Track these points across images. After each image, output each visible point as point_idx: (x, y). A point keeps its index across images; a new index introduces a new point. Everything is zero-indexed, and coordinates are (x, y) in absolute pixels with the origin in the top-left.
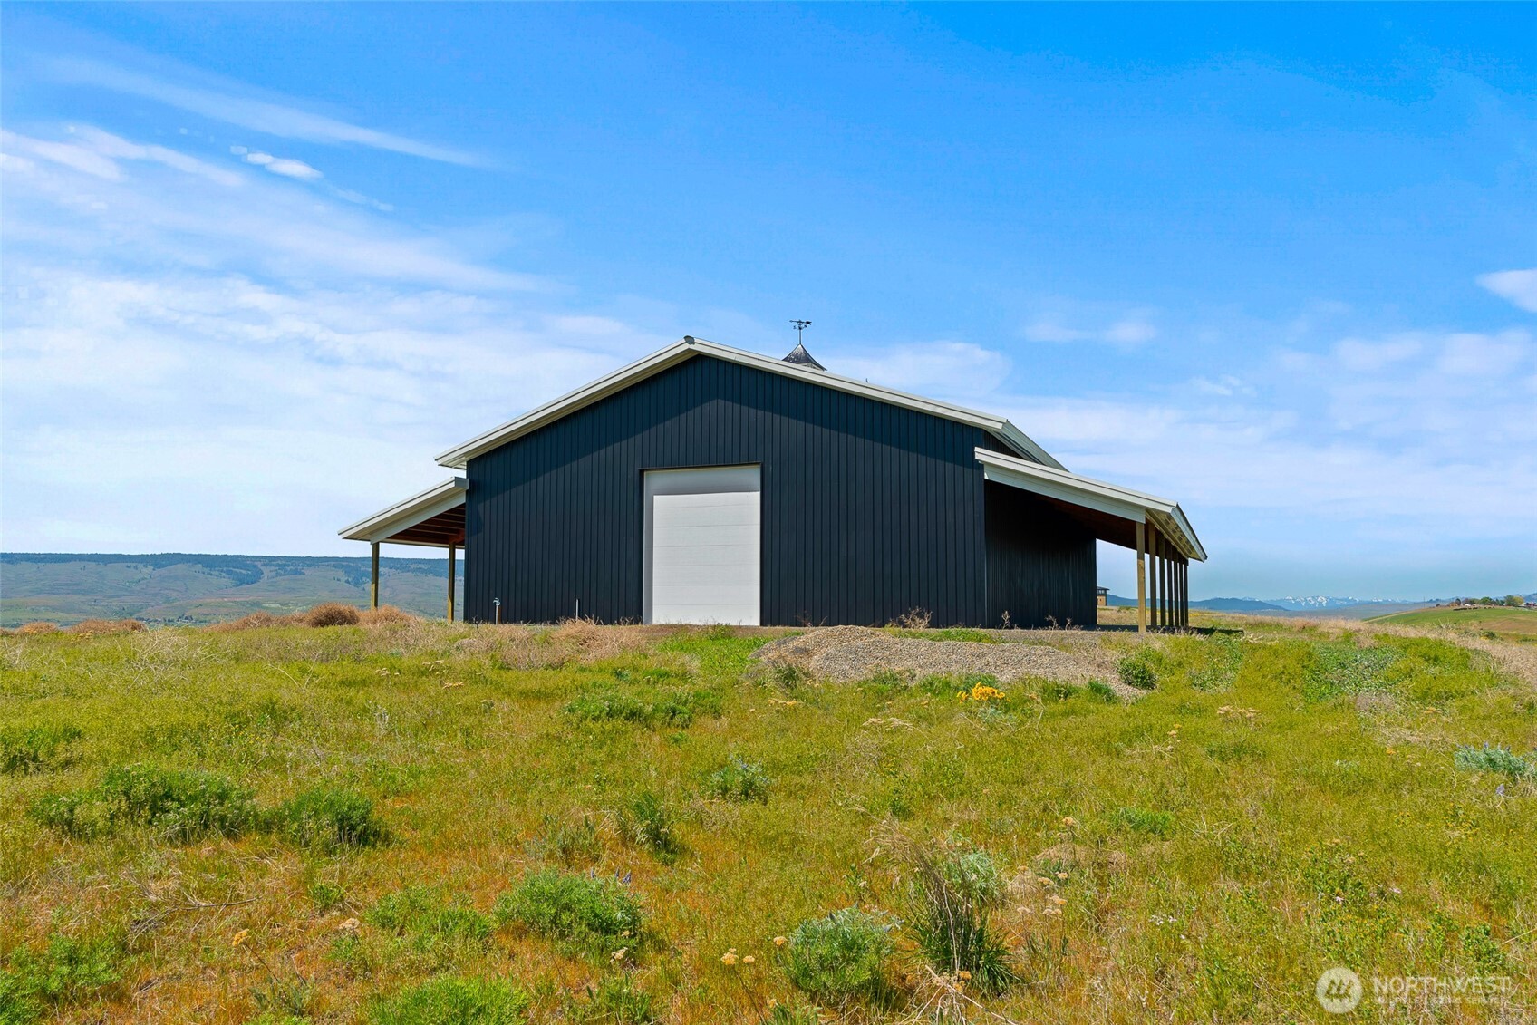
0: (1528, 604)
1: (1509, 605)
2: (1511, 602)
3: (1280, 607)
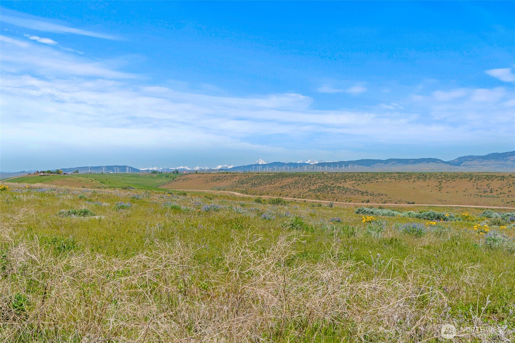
0: (64, 173)
1: (57, 174)
2: (58, 172)
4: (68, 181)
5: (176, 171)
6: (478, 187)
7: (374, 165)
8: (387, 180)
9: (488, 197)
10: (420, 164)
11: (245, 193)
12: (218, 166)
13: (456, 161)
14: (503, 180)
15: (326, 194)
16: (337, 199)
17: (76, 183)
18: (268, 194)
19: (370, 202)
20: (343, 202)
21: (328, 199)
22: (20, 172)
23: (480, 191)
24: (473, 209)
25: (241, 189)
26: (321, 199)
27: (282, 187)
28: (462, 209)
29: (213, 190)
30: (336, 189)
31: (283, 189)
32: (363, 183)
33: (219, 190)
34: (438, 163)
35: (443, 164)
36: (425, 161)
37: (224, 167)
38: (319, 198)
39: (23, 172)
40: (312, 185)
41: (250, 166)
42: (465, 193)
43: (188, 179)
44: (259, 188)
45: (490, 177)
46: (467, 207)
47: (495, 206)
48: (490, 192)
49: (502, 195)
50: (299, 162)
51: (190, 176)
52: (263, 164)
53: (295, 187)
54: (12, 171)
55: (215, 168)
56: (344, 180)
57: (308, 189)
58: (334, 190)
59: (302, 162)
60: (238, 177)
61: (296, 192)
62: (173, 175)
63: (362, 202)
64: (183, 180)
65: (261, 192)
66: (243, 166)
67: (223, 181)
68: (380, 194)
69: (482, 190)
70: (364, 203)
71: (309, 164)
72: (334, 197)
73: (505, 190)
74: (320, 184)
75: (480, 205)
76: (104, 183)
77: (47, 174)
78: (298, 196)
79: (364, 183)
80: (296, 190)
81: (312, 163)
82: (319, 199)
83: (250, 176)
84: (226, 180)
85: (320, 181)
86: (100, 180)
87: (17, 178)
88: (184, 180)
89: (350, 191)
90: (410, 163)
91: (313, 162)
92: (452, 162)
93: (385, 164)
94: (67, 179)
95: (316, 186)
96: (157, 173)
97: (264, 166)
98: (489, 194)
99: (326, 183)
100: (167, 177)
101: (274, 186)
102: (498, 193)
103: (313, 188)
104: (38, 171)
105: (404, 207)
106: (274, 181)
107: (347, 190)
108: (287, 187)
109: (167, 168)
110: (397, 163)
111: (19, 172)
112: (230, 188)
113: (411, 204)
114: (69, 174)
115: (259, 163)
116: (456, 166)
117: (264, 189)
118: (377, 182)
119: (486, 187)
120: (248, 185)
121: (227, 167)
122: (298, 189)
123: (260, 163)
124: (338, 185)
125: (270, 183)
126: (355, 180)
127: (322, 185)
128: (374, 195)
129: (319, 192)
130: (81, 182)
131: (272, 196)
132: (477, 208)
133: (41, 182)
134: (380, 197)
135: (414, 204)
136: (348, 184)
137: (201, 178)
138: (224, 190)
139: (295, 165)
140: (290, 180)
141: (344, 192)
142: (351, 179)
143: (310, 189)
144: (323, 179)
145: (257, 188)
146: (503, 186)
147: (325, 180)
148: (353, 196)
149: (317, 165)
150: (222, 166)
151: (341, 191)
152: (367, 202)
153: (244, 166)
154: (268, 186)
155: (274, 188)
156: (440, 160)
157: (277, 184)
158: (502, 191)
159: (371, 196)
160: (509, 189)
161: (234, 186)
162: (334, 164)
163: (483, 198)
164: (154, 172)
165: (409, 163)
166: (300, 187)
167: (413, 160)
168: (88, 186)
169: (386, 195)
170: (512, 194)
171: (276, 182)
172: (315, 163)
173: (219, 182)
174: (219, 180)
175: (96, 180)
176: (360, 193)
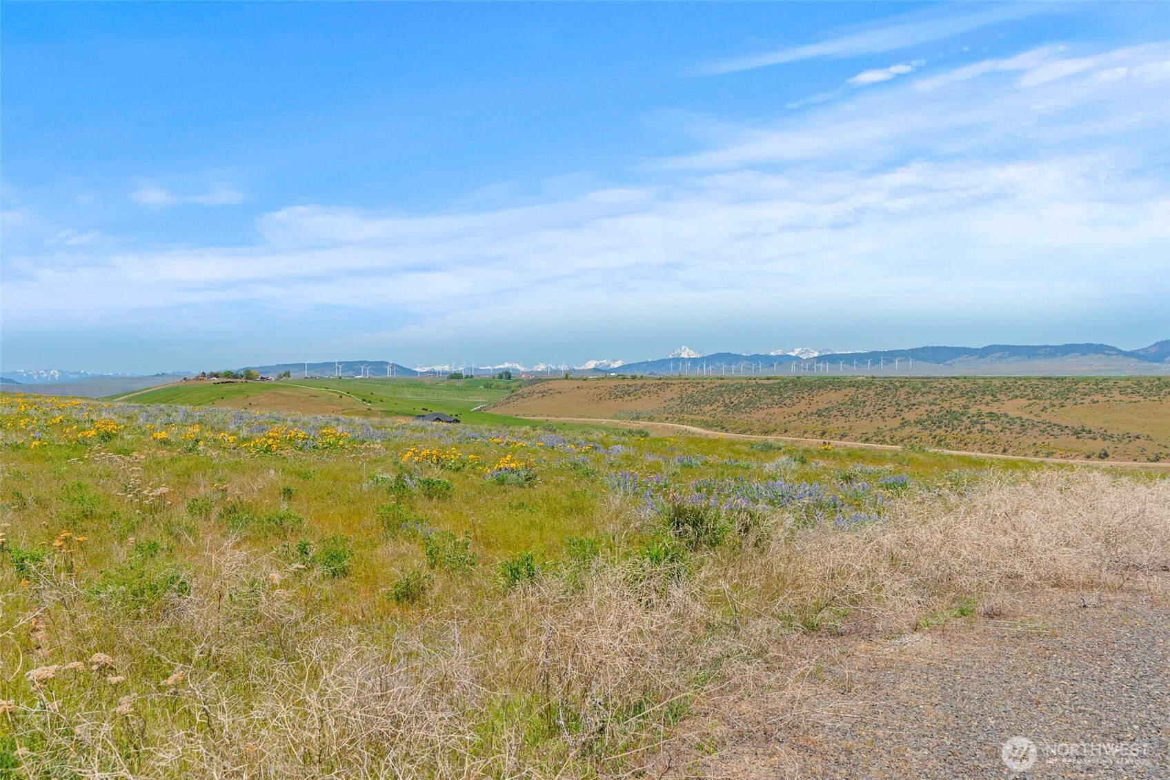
0: (262, 378)
1: (248, 378)
2: (248, 375)
3: (12, 381)
4: (285, 396)
5: (507, 373)
7: (953, 360)
8: (1119, 396)
10: (1065, 357)
11: (719, 428)
12: (589, 362)
13: (1152, 350)
15: (964, 433)
16: (1007, 448)
17: (305, 401)
18: (785, 432)
19: (1111, 458)
20: (1030, 456)
21: (978, 447)
22: (156, 376)
25: (700, 418)
26: (954, 445)
27: (819, 415)
29: (619, 418)
30: (986, 419)
31: (825, 419)
32: (1055, 406)
33: (638, 418)
34: (1109, 355)
35: (1121, 357)
36: (1076, 352)
39: (161, 376)
40: (905, 410)
41: (663, 363)
43: (551, 391)
44: (755, 416)
50: (773, 354)
51: (552, 385)
52: (691, 357)
53: (859, 413)
54: (139, 373)
55: (582, 368)
57: (899, 418)
58: (983, 423)
59: (780, 353)
60: (676, 388)
61: (866, 426)
62: (501, 383)
63: (1088, 457)
64: (541, 395)
65: (764, 426)
66: (645, 362)
67: (640, 398)
68: (1132, 436)
70: (1093, 460)
71: (797, 358)
76: (370, 402)
77: (226, 380)
78: (876, 438)
79: (1058, 405)
80: (864, 422)
81: (804, 357)
82: (947, 446)
83: (707, 386)
84: (647, 395)
86: (360, 396)
87: (162, 389)
88: (543, 394)
89: (1033, 426)
90: (1041, 354)
91: (807, 353)
92: (1141, 353)
93: (981, 357)
94: (281, 392)
95: (919, 412)
96: (462, 378)
97: (694, 361)
100: (488, 386)
101: (796, 409)
103: (911, 416)
104: (204, 373)
106: (790, 398)
107: (1023, 424)
108: (836, 413)
109: (475, 367)
110: (1010, 356)
111: (153, 376)
112: (666, 415)
114: (273, 379)
115: (682, 356)
116: (1153, 361)
117: (768, 419)
120: (714, 407)
121: (609, 365)
122: (869, 420)
123: (684, 355)
124: (985, 408)
125: (781, 404)
126: (1024, 396)
127: (937, 408)
128: (1112, 437)
129: (939, 427)
130: (317, 399)
131: (799, 436)
133: (223, 398)
134: (1135, 444)
137: (583, 391)
138: (651, 419)
139: (768, 360)
143: (903, 419)
145: (749, 415)
148: (1051, 441)
149: (819, 359)
150: (598, 363)
151: (1008, 427)
152: (1102, 458)
153: (647, 362)
154: (776, 410)
155: (796, 417)
156: (1114, 349)
157: (802, 407)
161: (674, 410)
162: (860, 358)
164: (452, 376)
165: (1038, 355)
166: (871, 413)
167: (1048, 349)
168: (335, 408)
169: (1151, 438)
171: (795, 400)
172: (812, 356)
173: (630, 399)
174: (629, 395)
175: (348, 393)
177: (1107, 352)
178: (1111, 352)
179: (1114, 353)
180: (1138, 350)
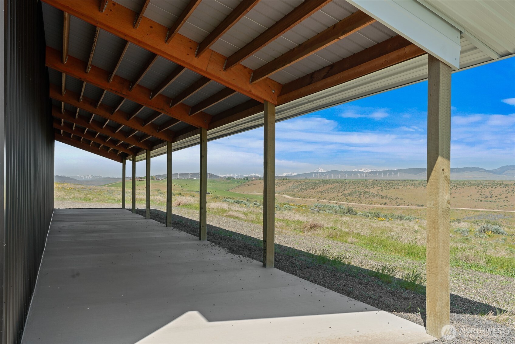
0: (157, 179)
3: (75, 179)
5: (247, 177)
6: (481, 193)
8: (408, 186)
9: (487, 201)
10: (464, 172)
12: (284, 174)
13: (499, 170)
14: (505, 188)
15: (354, 197)
19: (387, 205)
20: (365, 204)
21: (355, 202)
23: (482, 196)
24: (470, 211)
25: (292, 193)
27: (322, 192)
28: (461, 211)
30: (363, 193)
31: (322, 193)
32: (386, 189)
35: (486, 172)
36: (468, 170)
37: (289, 174)
38: (348, 201)
40: (345, 190)
42: (469, 198)
44: (305, 192)
45: (495, 185)
46: (466, 210)
47: (490, 209)
48: (490, 198)
49: (499, 200)
50: (353, 171)
52: (323, 172)
53: (332, 192)
55: (281, 176)
56: (372, 187)
57: (342, 193)
58: (361, 194)
59: (356, 170)
61: (332, 195)
62: (243, 181)
63: (381, 204)
64: (248, 185)
65: (306, 195)
67: (280, 186)
68: (397, 198)
69: (484, 196)
71: (362, 172)
72: (359, 200)
73: (503, 196)
74: (352, 190)
75: (478, 208)
76: (184, 187)
77: (144, 179)
78: (332, 199)
79: (388, 189)
81: (366, 172)
85: (353, 187)
86: (181, 185)
89: (373, 195)
91: (367, 170)
95: (349, 191)
96: (231, 179)
98: (489, 199)
99: (357, 189)
100: (238, 182)
102: (497, 198)
103: (346, 192)
105: (413, 209)
107: (371, 194)
108: (327, 191)
109: (241, 175)
113: (420, 206)
114: (161, 179)
116: (498, 174)
117: (308, 193)
118: (398, 188)
119: (488, 194)
120: (298, 189)
121: (292, 175)
122: (334, 193)
123: (320, 171)
124: (367, 190)
125: (314, 188)
126: (382, 186)
127: (354, 190)
128: (391, 199)
129: (349, 196)
132: (474, 211)
134: (396, 200)
135: (423, 206)
136: (374, 191)
139: (350, 173)
140: (330, 186)
141: (368, 196)
142: (378, 186)
144: (356, 185)
146: (503, 192)
147: (358, 186)
148: (374, 200)
149: (369, 173)
150: (288, 174)
151: (366, 196)
152: (385, 205)
154: (312, 190)
155: (316, 192)
158: (500, 197)
159: (389, 199)
160: (507, 195)
163: (483, 202)
164: (229, 178)
166: (336, 191)
167: (457, 169)
169: (402, 199)
170: (508, 200)
171: (319, 187)
175: (178, 184)
176: (381, 197)
177: (480, 170)
178: (482, 171)
179: (483, 171)
180: (494, 170)
